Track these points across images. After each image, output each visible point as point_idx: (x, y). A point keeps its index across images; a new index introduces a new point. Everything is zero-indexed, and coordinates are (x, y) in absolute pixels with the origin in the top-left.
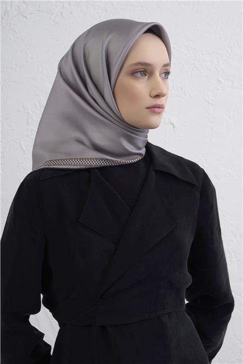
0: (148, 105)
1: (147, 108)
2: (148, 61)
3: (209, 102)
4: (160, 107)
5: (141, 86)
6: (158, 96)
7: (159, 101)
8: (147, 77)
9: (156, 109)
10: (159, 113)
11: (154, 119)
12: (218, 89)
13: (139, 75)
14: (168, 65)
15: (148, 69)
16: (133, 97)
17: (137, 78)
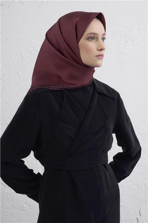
0: (96, 55)
1: (96, 56)
2: (96, 32)
3: (121, 53)
4: (102, 56)
5: (92, 45)
6: (101, 50)
7: (101, 53)
8: (95, 40)
9: (100, 56)
10: (102, 59)
11: (99, 62)
12: (126, 45)
13: (90, 39)
14: (104, 34)
15: (95, 36)
16: (88, 50)
17: (90, 41)
